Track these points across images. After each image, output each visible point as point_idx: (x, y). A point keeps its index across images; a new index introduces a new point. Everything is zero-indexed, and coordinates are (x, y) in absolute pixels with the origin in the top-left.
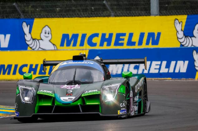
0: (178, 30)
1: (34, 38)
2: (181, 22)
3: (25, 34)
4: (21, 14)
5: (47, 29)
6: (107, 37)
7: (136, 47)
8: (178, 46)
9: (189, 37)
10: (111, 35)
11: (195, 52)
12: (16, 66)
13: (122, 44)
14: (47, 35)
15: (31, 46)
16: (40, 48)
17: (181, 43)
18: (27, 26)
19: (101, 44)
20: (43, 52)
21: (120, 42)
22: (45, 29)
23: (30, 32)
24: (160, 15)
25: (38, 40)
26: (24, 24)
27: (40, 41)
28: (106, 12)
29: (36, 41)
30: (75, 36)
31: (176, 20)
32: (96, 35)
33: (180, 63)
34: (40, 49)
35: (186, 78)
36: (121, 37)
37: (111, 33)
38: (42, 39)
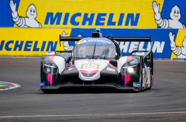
0: (155, 12)
1: (20, 15)
2: (159, 4)
3: (12, 12)
5: (32, 7)
6: (89, 16)
7: (116, 27)
8: (155, 27)
9: (166, 19)
10: (93, 15)
11: (171, 34)
12: (3, 42)
13: (103, 24)
14: (32, 13)
15: (17, 23)
16: (25, 25)
17: (157, 24)
18: (14, 4)
19: (84, 23)
20: (29, 30)
21: (101, 22)
23: (17, 10)
25: (24, 18)
27: (26, 19)
30: (59, 15)
31: (154, 2)
32: (79, 14)
33: (157, 43)
34: (25, 26)
35: (162, 58)
36: (102, 17)
37: (93, 13)
38: (27, 17)
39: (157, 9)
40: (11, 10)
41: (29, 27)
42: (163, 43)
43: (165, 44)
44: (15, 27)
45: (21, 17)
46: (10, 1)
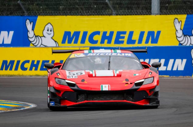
0: (177, 29)
1: (36, 35)
2: (181, 21)
3: (28, 31)
4: (25, 12)
6: (108, 35)
7: (136, 45)
8: (177, 44)
9: (188, 36)
10: (112, 33)
12: (18, 62)
13: (122, 42)
14: (49, 32)
15: (33, 43)
16: (42, 44)
17: (179, 41)
18: (31, 23)
19: (102, 42)
20: (45, 49)
21: (120, 40)
22: (47, 26)
23: (33, 29)
24: (160, 14)
25: (40, 37)
26: (28, 21)
27: (43, 38)
28: (107, 11)
29: (38, 38)
30: (77, 34)
31: (176, 19)
32: (98, 33)
33: (178, 61)
34: (42, 46)
36: (122, 35)
37: (112, 30)
38: (44, 36)
39: (178, 26)
40: (28, 30)
41: (46, 46)
42: (185, 61)
43: (187, 61)
44: (31, 47)
45: (37, 36)
46: (26, 20)
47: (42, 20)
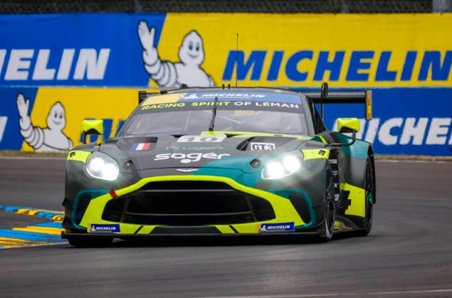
1: (163, 58)
3: (143, 49)
4: (137, 3)
5: (194, 38)
6: (331, 59)
7: (398, 83)
10: (340, 56)
13: (365, 77)
14: (194, 52)
15: (156, 77)
18: (150, 31)
19: (318, 76)
21: (360, 71)
22: (188, 39)
23: (155, 45)
25: (173, 64)
26: (143, 26)
27: (179, 66)
29: (168, 66)
30: (258, 56)
32: (308, 55)
36: (363, 61)
37: (340, 49)
38: (181, 62)
40: (142, 47)
45: (166, 62)
46: (139, 24)
47: (175, 23)
